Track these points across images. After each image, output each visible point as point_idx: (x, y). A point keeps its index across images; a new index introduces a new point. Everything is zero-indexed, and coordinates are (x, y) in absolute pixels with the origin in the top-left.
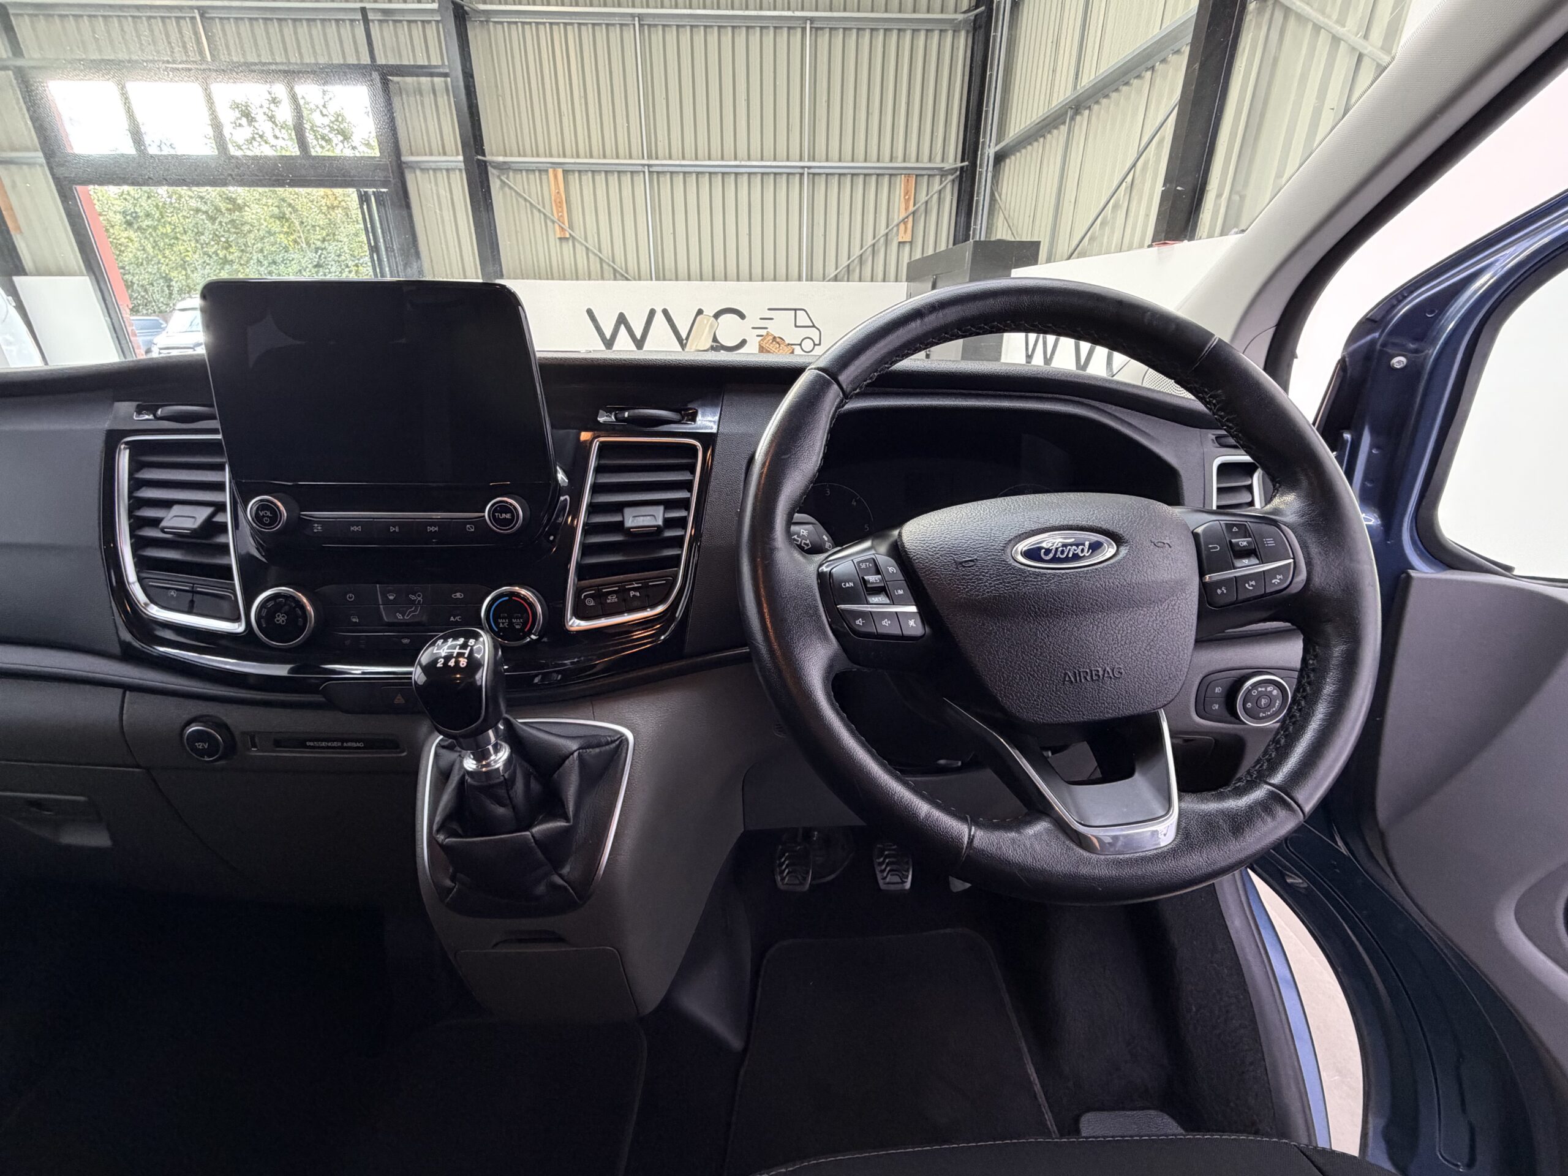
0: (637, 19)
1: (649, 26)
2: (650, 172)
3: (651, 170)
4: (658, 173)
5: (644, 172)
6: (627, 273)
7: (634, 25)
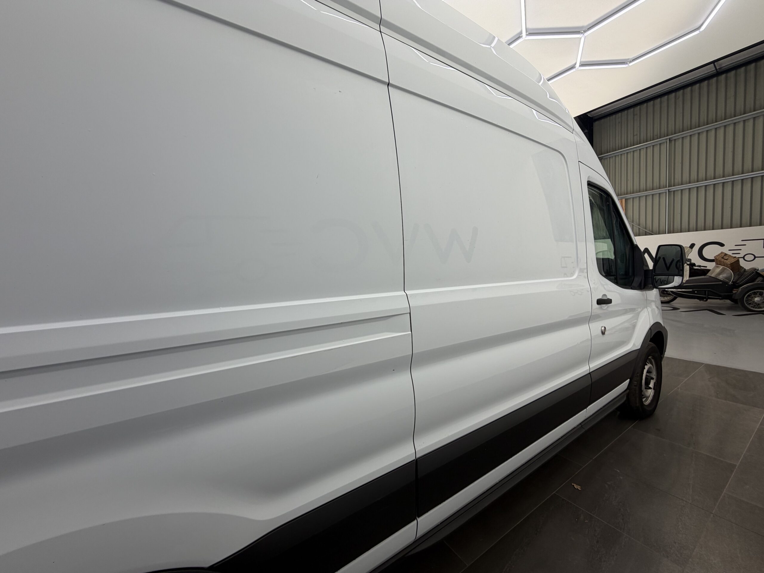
0: (668, 139)
1: (675, 140)
2: (669, 191)
3: (670, 190)
4: (674, 191)
5: (666, 193)
6: (652, 232)
7: (667, 142)
